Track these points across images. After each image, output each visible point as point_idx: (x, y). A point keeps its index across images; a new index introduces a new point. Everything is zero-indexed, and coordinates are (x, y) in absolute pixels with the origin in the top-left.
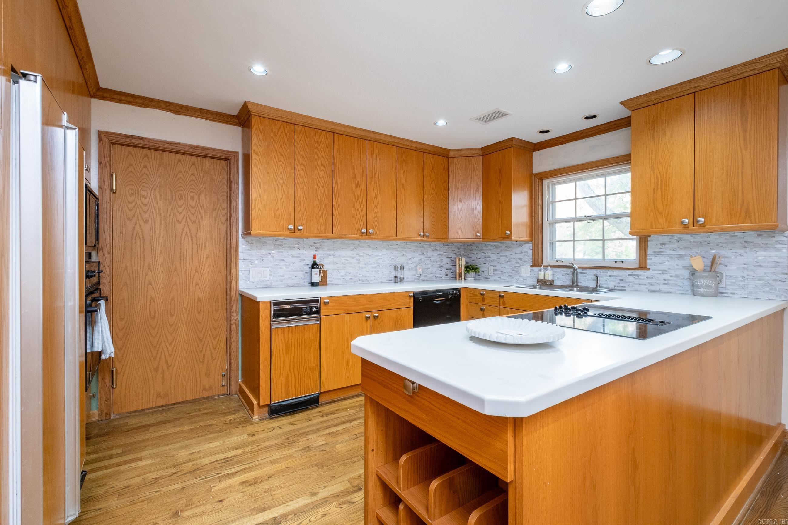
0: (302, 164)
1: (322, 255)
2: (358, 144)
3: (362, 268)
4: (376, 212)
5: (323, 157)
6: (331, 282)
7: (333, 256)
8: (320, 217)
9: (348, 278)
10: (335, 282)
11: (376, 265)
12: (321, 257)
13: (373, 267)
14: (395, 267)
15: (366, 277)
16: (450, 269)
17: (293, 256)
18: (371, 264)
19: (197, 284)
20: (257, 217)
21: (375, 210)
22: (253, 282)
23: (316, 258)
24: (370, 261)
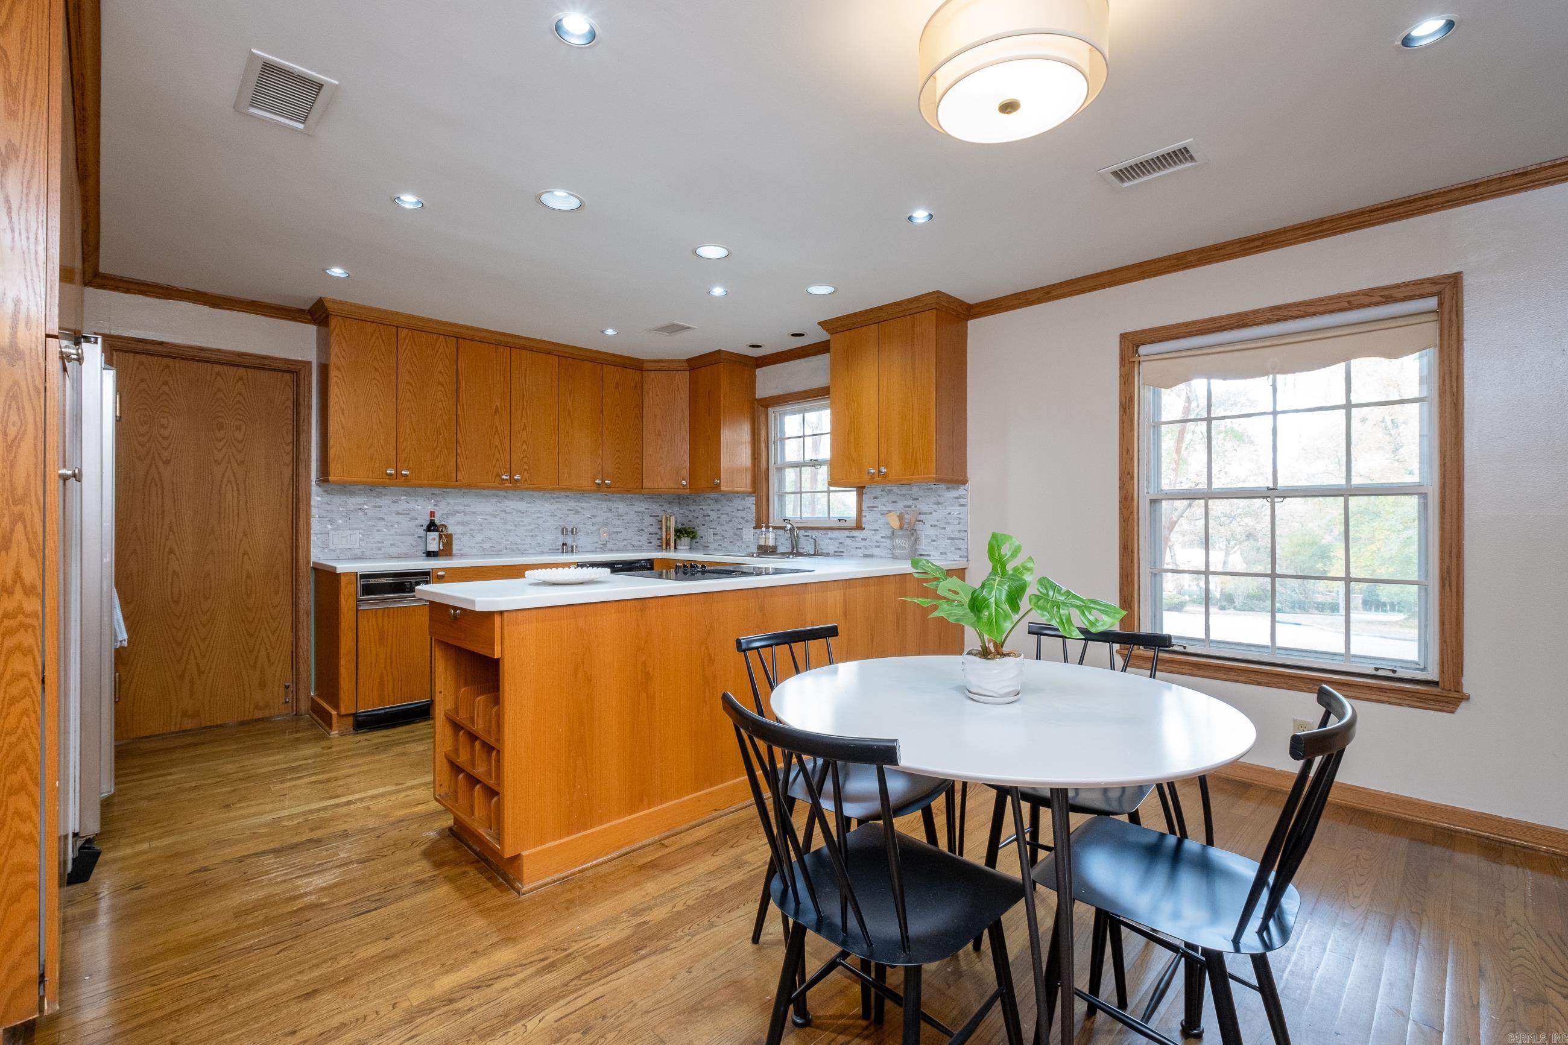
0: (408, 383)
1: (446, 512)
2: (496, 352)
3: (510, 531)
4: (524, 451)
5: (441, 372)
6: (459, 552)
7: (461, 514)
8: (437, 457)
9: (487, 546)
10: (465, 550)
11: (532, 527)
12: (443, 514)
13: (527, 530)
14: (563, 530)
15: (516, 544)
16: (656, 534)
17: (398, 513)
18: (525, 526)
19: (245, 553)
20: (339, 457)
21: (525, 447)
22: (334, 550)
23: (434, 516)
24: (522, 521)
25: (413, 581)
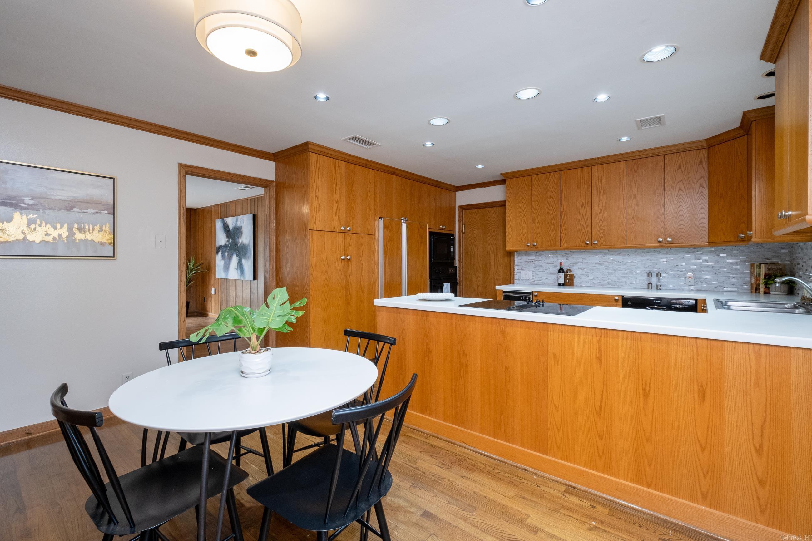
0: (537, 201)
1: (572, 263)
3: (611, 273)
4: (601, 226)
5: (552, 192)
6: (580, 284)
7: (581, 264)
8: (550, 235)
9: (596, 282)
11: (626, 272)
12: (570, 264)
13: (624, 274)
14: (648, 274)
15: (615, 282)
17: (548, 264)
18: (621, 270)
20: (510, 240)
21: (601, 223)
22: (523, 280)
23: (563, 265)
24: (620, 268)
25: (524, 296)
